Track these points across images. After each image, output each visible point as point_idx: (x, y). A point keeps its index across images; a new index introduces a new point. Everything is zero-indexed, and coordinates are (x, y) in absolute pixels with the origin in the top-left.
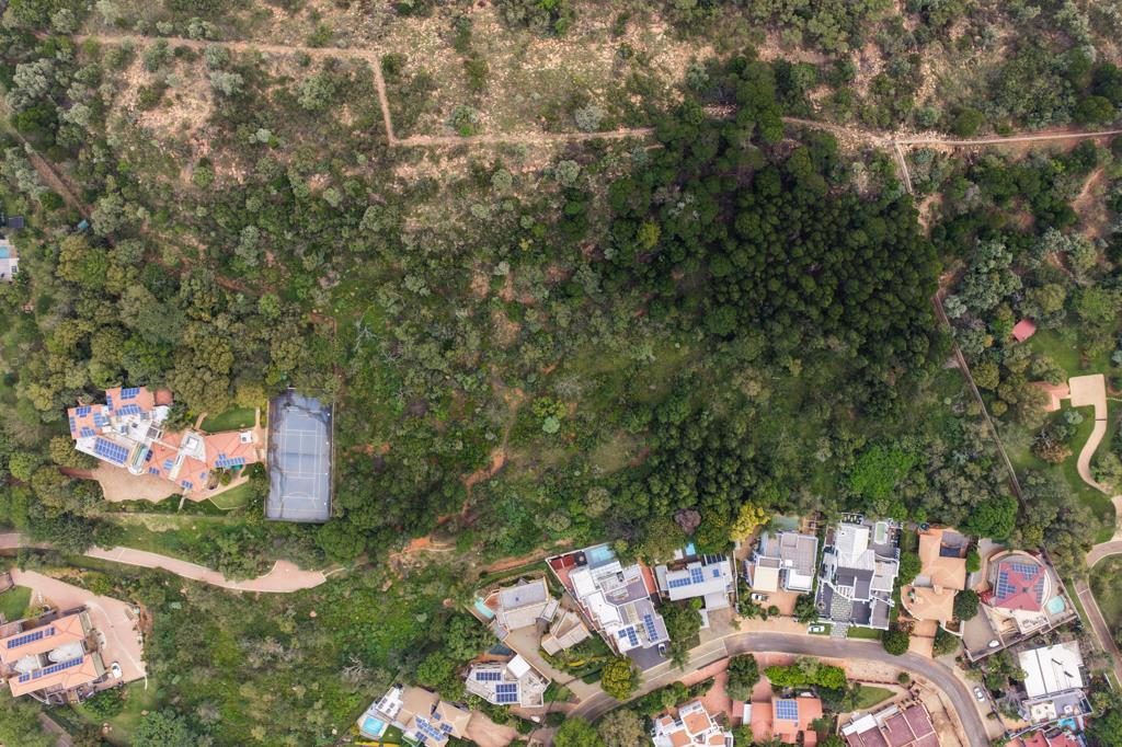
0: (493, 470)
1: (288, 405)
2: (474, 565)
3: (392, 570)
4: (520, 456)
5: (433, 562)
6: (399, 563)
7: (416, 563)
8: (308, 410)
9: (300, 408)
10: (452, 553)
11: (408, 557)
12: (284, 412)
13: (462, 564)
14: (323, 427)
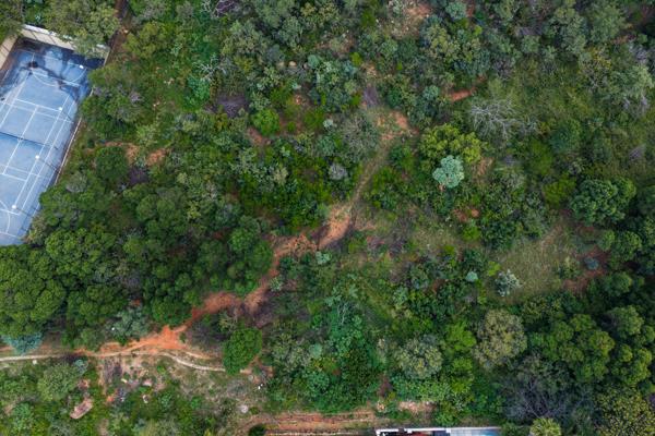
0: (326, 241)
1: (35, 65)
2: (245, 409)
3: (101, 382)
4: (377, 226)
5: (177, 383)
6: (118, 371)
7: (144, 379)
8: (60, 79)
9: (51, 73)
10: (213, 375)
11: (136, 363)
12: (24, 73)
13: (226, 402)
14: (73, 107)
